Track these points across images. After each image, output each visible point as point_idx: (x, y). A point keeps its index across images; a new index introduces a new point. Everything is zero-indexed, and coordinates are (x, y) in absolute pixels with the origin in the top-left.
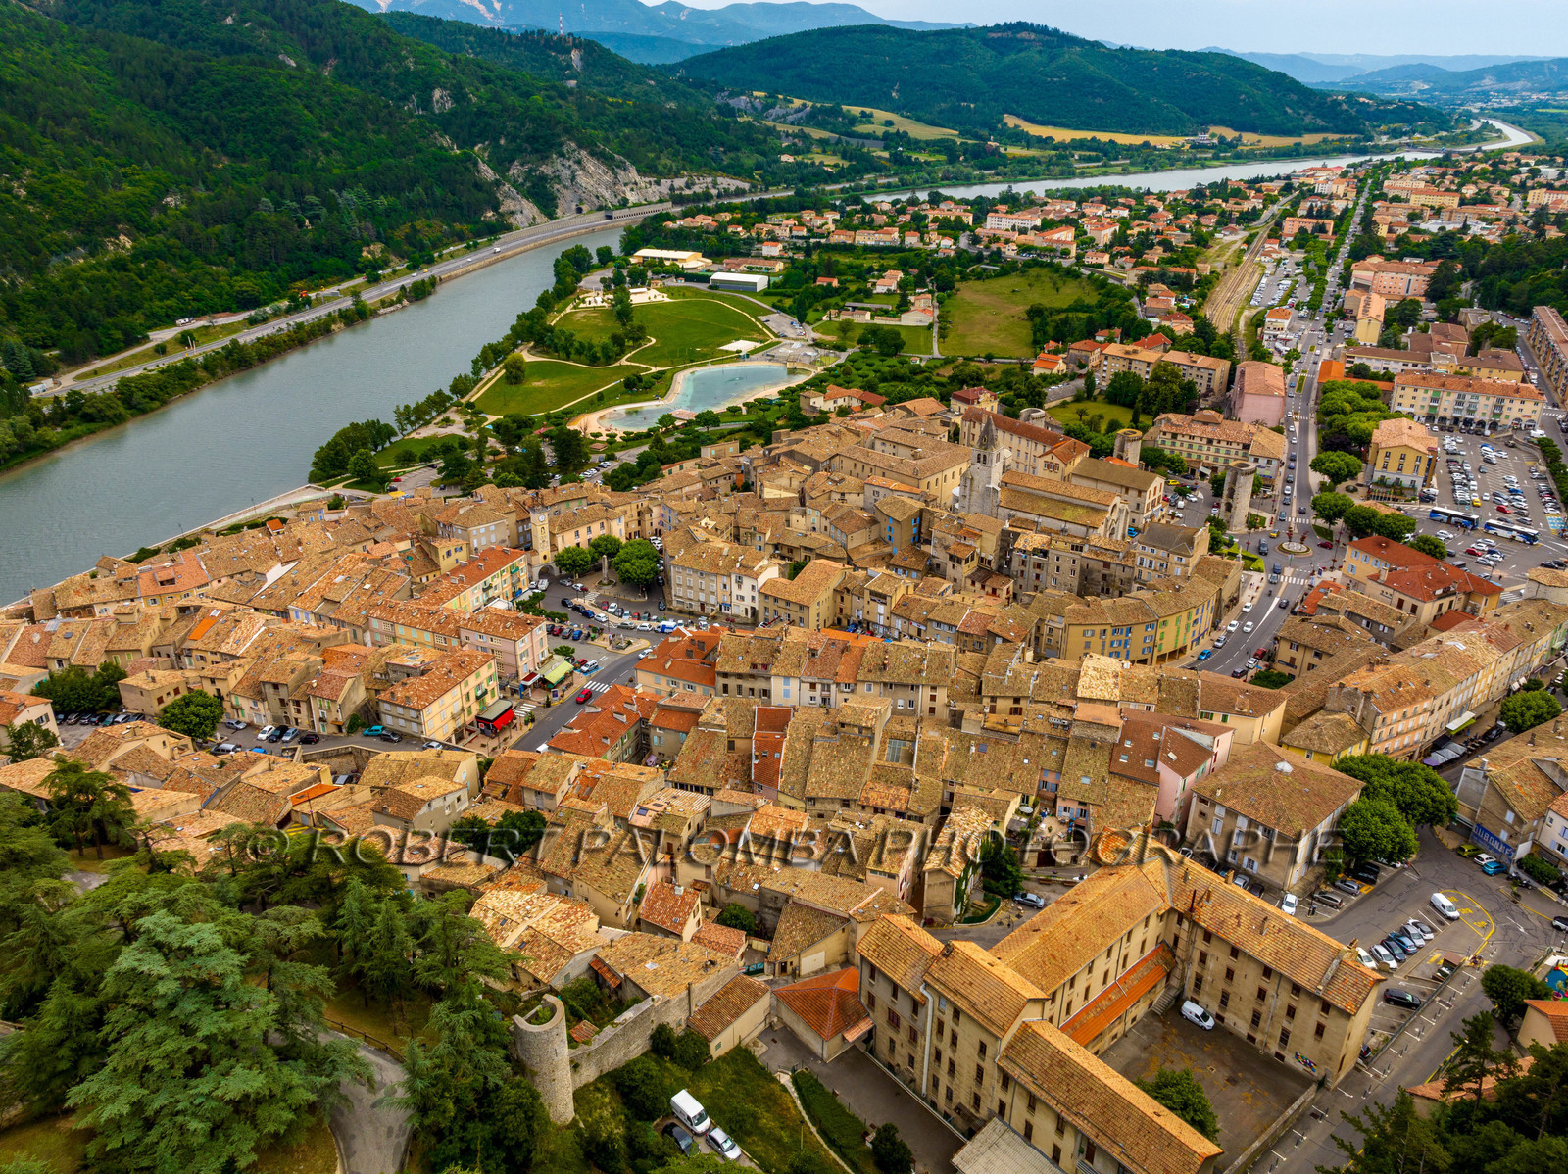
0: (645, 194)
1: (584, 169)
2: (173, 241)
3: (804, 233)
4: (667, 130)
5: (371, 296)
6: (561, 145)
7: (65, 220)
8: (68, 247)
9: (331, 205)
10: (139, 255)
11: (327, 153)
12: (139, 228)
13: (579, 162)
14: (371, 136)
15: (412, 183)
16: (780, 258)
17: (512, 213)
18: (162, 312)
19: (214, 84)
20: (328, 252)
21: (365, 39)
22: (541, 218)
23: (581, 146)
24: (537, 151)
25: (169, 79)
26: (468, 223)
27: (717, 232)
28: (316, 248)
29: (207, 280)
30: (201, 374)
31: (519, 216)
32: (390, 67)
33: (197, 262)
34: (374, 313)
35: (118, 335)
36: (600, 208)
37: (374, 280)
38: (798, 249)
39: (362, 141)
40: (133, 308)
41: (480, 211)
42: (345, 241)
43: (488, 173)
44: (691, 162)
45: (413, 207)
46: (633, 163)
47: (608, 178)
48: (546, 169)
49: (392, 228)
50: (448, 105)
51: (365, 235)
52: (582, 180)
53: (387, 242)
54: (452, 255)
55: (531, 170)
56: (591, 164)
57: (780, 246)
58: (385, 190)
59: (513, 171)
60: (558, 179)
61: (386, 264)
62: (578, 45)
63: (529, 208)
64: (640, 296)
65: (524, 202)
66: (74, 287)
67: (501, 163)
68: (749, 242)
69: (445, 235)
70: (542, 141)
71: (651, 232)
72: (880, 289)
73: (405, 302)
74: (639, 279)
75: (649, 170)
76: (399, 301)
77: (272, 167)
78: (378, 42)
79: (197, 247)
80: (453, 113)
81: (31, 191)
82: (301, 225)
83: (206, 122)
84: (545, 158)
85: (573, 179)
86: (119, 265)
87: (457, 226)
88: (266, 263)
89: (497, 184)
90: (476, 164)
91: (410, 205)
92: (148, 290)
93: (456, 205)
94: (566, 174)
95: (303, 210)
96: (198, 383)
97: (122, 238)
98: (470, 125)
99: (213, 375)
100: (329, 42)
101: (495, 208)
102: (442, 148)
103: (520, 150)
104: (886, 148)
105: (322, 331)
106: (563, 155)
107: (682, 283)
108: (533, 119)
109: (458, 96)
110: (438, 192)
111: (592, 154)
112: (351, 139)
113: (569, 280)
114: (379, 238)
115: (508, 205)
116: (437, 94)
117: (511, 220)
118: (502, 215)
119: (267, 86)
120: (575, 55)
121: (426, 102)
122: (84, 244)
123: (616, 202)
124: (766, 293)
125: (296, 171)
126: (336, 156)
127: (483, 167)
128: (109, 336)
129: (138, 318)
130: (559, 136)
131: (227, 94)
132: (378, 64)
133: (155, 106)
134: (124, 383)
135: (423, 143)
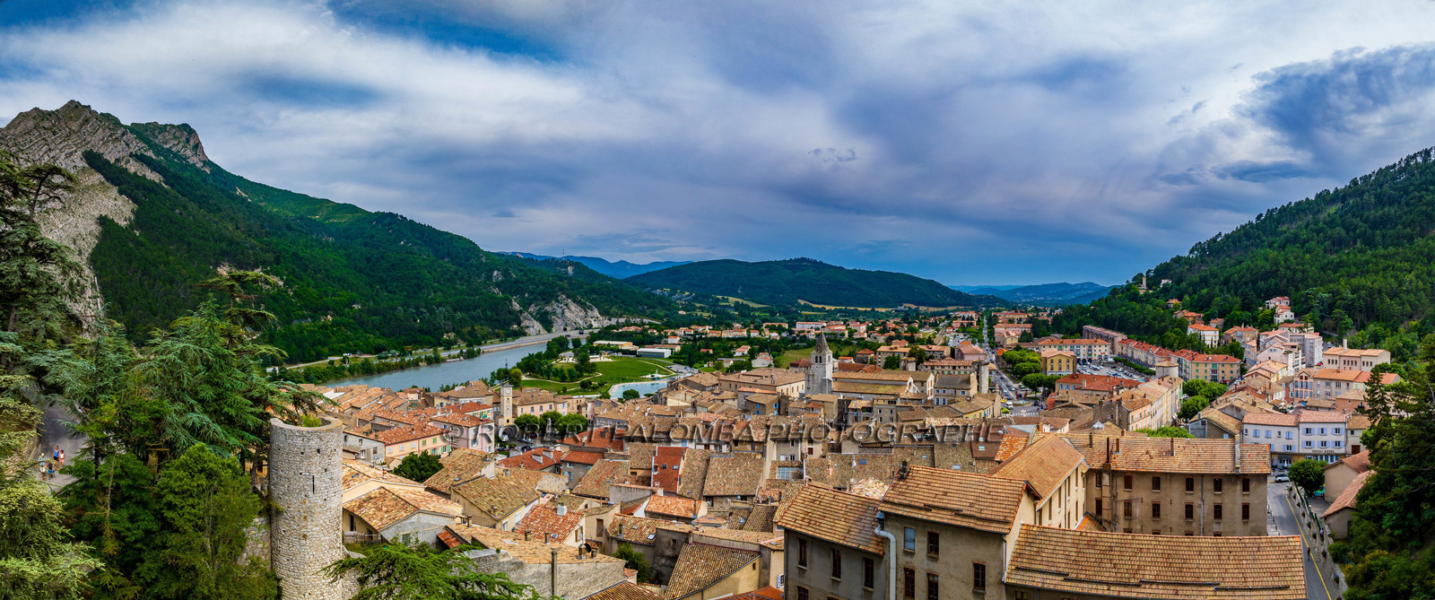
0: (601, 322)
1: (569, 309)
2: (351, 320)
3: (692, 332)
4: (616, 297)
5: (444, 354)
6: (558, 296)
7: (306, 306)
8: (304, 317)
9: (431, 312)
10: (334, 324)
11: (435, 292)
12: (337, 313)
13: (567, 305)
14: (458, 286)
15: (475, 309)
16: (679, 344)
17: (528, 327)
18: (337, 349)
19: (388, 262)
20: (426, 334)
21: (463, 249)
22: (543, 331)
23: (568, 297)
24: (544, 299)
25: (368, 260)
26: (502, 329)
27: (641, 333)
28: (420, 331)
29: (363, 339)
30: (346, 373)
31: (531, 329)
32: (473, 261)
33: (361, 331)
34: (444, 361)
35: (314, 353)
36: (577, 329)
37: (448, 349)
38: (689, 340)
39: (453, 288)
40: (324, 344)
41: (510, 324)
42: (436, 329)
43: (516, 306)
45: (476, 319)
46: (596, 307)
47: (582, 314)
48: (548, 308)
49: (462, 327)
50: (500, 279)
51: (447, 327)
52: (568, 314)
53: (458, 333)
54: (491, 343)
55: (540, 309)
56: (573, 307)
57: (678, 338)
58: (461, 310)
59: (531, 310)
60: (554, 313)
61: (456, 343)
62: (572, 264)
63: (537, 326)
65: (535, 322)
66: (301, 332)
67: (525, 305)
68: (660, 337)
69: (489, 333)
70: (548, 296)
71: (606, 333)
72: (737, 354)
73: (462, 358)
74: (596, 351)
75: (604, 313)
76: (459, 357)
77: (407, 296)
78: (469, 250)
79: (362, 324)
80: (502, 282)
81: (295, 293)
82: (415, 321)
83: (381, 277)
84: (548, 303)
85: (563, 313)
86: (325, 327)
87: (497, 331)
88: (394, 335)
89: (521, 312)
90: (511, 302)
91: (473, 318)
92: (334, 339)
93: (497, 320)
94: (559, 311)
95: (418, 315)
96: (344, 376)
97: (329, 317)
98: (511, 287)
99: (352, 374)
100: (446, 251)
101: (519, 324)
102: (494, 293)
103: (535, 299)
104: (736, 311)
105: (416, 364)
106: (558, 302)
107: (620, 354)
108: (543, 284)
109: (506, 274)
110: (489, 313)
111: (574, 301)
112: (448, 287)
113: (555, 350)
114: (454, 330)
115: (524, 324)
116: (495, 273)
117: (527, 331)
118: (522, 328)
119: (412, 262)
120: (570, 269)
121: (489, 277)
122: (312, 317)
123: (585, 326)
124: (670, 358)
125: (419, 299)
126: (439, 294)
127: (515, 303)
128: (309, 353)
129: (326, 350)
130: (556, 292)
131: (393, 266)
132: (467, 260)
133: (360, 272)
134: (308, 369)
135: (484, 291)
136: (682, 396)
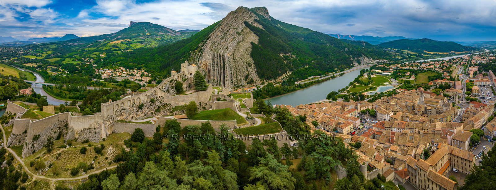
0: (373, 62)
2: (313, 66)
3: (396, 67)
4: (376, 53)
5: (335, 75)
6: (362, 55)
8: (301, 66)
9: (331, 63)
10: (309, 68)
12: (309, 64)
13: (364, 58)
15: (342, 60)
16: (392, 71)
18: (310, 75)
19: (320, 48)
22: (358, 65)
23: (365, 56)
26: (349, 66)
27: (383, 67)
28: (329, 68)
29: (315, 71)
30: (314, 83)
32: (340, 45)
33: (315, 69)
34: (336, 77)
36: (367, 64)
37: (336, 73)
38: (395, 69)
39: (336, 55)
40: (307, 74)
41: (350, 64)
42: (333, 67)
43: (352, 59)
44: (380, 58)
47: (368, 60)
48: (360, 59)
49: (339, 66)
51: (335, 67)
52: (364, 60)
54: (346, 70)
55: (358, 59)
56: (366, 58)
57: (392, 69)
58: (338, 61)
59: (355, 59)
60: (361, 60)
61: (337, 71)
62: (365, 42)
63: (357, 64)
64: (372, 76)
66: (301, 71)
67: (353, 58)
68: (388, 69)
70: (359, 55)
71: (374, 67)
72: (407, 75)
73: (340, 75)
74: (372, 74)
75: (374, 59)
77: (325, 58)
79: (315, 67)
80: (348, 51)
82: (327, 65)
84: (359, 57)
86: (306, 69)
87: (347, 66)
88: (323, 70)
89: (353, 60)
90: (350, 58)
91: (341, 63)
92: (309, 72)
93: (347, 63)
95: (328, 63)
96: (313, 84)
97: (307, 66)
98: (350, 53)
99: (316, 83)
100: (333, 43)
101: (352, 64)
102: (346, 56)
103: (356, 56)
105: (329, 79)
106: (362, 57)
107: (378, 74)
108: (358, 52)
109: (349, 49)
110: (345, 61)
113: (362, 74)
114: (337, 67)
115: (354, 63)
116: (346, 49)
117: (354, 65)
119: (325, 48)
120: (364, 44)
121: (344, 50)
123: (369, 63)
124: (390, 76)
125: (327, 58)
126: (333, 56)
128: (304, 77)
129: (307, 76)
134: (305, 83)
135: (344, 55)
136: (394, 102)
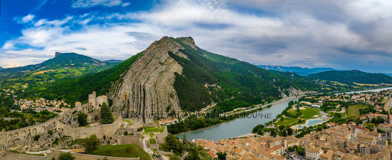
0: (302, 94)
1: (293, 90)
2: (239, 98)
3: (325, 99)
4: (305, 85)
5: (262, 107)
6: (290, 87)
9: (259, 94)
10: (235, 99)
11: (259, 87)
12: (235, 96)
13: (293, 89)
14: (265, 85)
15: (269, 92)
16: (322, 103)
17: (283, 96)
18: (236, 107)
20: (257, 100)
21: (265, 73)
22: (287, 97)
23: (293, 87)
24: (287, 87)
26: (277, 97)
27: (312, 99)
28: (256, 100)
29: (242, 103)
31: (284, 96)
32: (268, 76)
33: (241, 100)
34: (263, 109)
35: (230, 109)
36: (295, 95)
37: (263, 104)
38: (324, 101)
39: (263, 86)
40: (233, 106)
41: (278, 95)
42: (260, 99)
43: (280, 90)
44: (309, 89)
45: (269, 95)
46: (300, 89)
47: (297, 91)
48: (288, 90)
49: (266, 97)
50: (275, 81)
51: (263, 98)
52: (293, 91)
53: (266, 99)
54: (274, 102)
55: (286, 90)
56: (294, 89)
57: (322, 101)
58: (266, 92)
59: (283, 90)
60: (289, 91)
61: (265, 102)
62: (293, 73)
63: (285, 95)
64: (301, 108)
65: (285, 94)
67: (282, 89)
68: (317, 100)
69: (273, 99)
70: (288, 86)
71: (303, 99)
72: (337, 107)
74: (301, 106)
75: (303, 90)
76: (267, 107)
77: (252, 89)
79: (241, 99)
81: (224, 90)
82: (254, 96)
84: (288, 88)
85: (292, 91)
86: (232, 100)
87: (275, 97)
88: (249, 101)
89: (281, 92)
90: (278, 89)
92: (235, 104)
93: (275, 95)
94: (291, 91)
95: (255, 94)
97: (233, 97)
98: (278, 84)
100: (261, 73)
101: (281, 95)
102: (274, 87)
103: (284, 87)
105: (255, 111)
106: (290, 88)
107: (307, 106)
108: (286, 83)
109: (277, 80)
110: (273, 93)
111: (294, 88)
112: (262, 86)
113: (291, 106)
114: (264, 99)
115: (282, 95)
116: (274, 80)
117: (283, 97)
118: (281, 96)
119: (252, 78)
120: (293, 75)
121: (272, 81)
122: (228, 97)
123: (298, 95)
124: (320, 108)
125: (255, 89)
127: (279, 89)
128: (229, 109)
129: (233, 107)
130: (290, 85)
131: (248, 80)
135: (271, 86)
136: (323, 137)
